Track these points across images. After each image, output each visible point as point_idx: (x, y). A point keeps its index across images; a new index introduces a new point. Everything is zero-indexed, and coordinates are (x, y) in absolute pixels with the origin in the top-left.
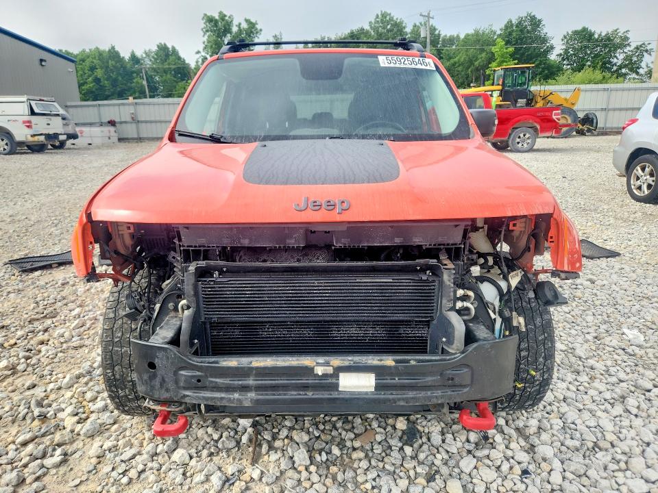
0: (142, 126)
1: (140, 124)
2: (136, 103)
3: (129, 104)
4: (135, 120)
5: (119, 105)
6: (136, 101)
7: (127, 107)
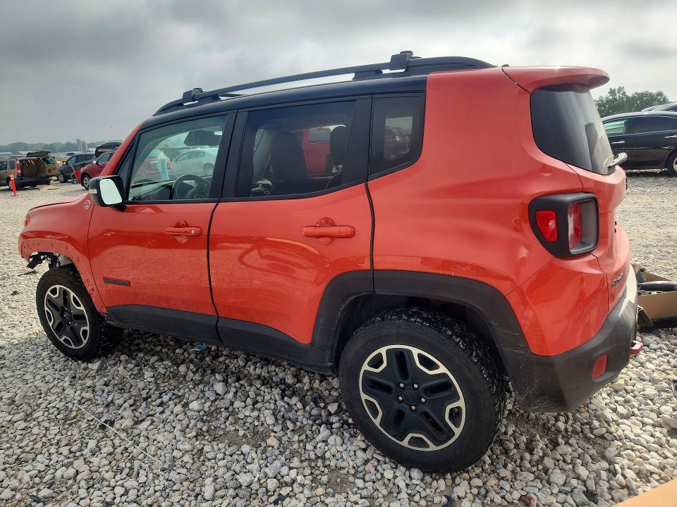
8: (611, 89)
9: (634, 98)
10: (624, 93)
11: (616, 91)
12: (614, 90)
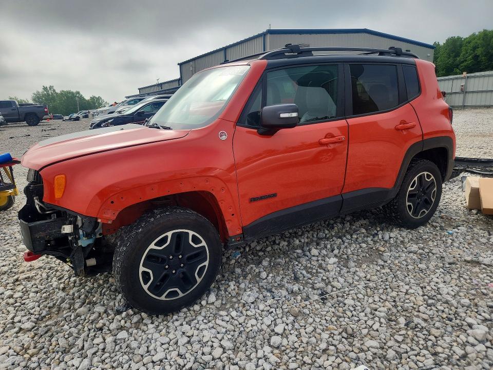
0: (469, 96)
1: (467, 94)
2: (468, 77)
3: (462, 78)
4: (464, 91)
5: (453, 79)
6: (469, 75)
7: (459, 81)
8: (44, 86)
9: (61, 94)
10: (54, 90)
11: (48, 88)
12: (47, 87)
